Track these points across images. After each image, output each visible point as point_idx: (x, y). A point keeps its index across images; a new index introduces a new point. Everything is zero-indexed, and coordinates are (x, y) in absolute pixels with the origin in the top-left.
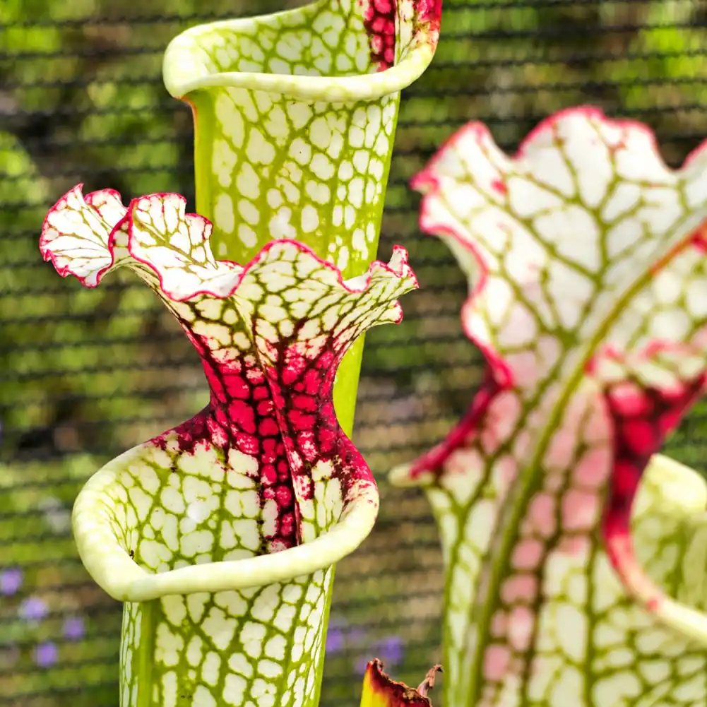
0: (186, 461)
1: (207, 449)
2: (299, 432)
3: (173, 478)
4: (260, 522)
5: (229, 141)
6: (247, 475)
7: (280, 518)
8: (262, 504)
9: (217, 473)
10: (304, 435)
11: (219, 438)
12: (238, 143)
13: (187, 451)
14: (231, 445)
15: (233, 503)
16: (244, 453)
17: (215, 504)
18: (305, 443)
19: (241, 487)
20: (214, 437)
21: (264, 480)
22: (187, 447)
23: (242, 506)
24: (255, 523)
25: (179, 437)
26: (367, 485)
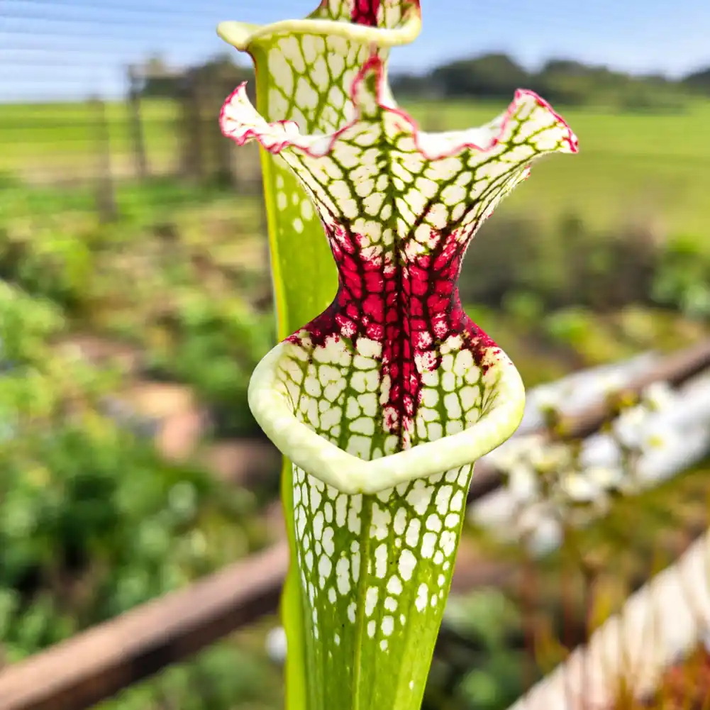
0: (319, 353)
1: (337, 340)
2: (435, 314)
3: (311, 368)
4: (379, 393)
5: (281, 90)
6: (372, 358)
7: (392, 389)
8: (381, 380)
9: (345, 360)
10: (439, 316)
11: (347, 330)
12: (288, 92)
13: (319, 344)
14: (360, 335)
15: (357, 382)
16: (372, 339)
17: (342, 384)
18: (437, 323)
19: (365, 368)
20: (343, 329)
21: (385, 360)
22: (319, 341)
23: (366, 384)
24: (375, 395)
25: (311, 334)
26: (498, 352)
